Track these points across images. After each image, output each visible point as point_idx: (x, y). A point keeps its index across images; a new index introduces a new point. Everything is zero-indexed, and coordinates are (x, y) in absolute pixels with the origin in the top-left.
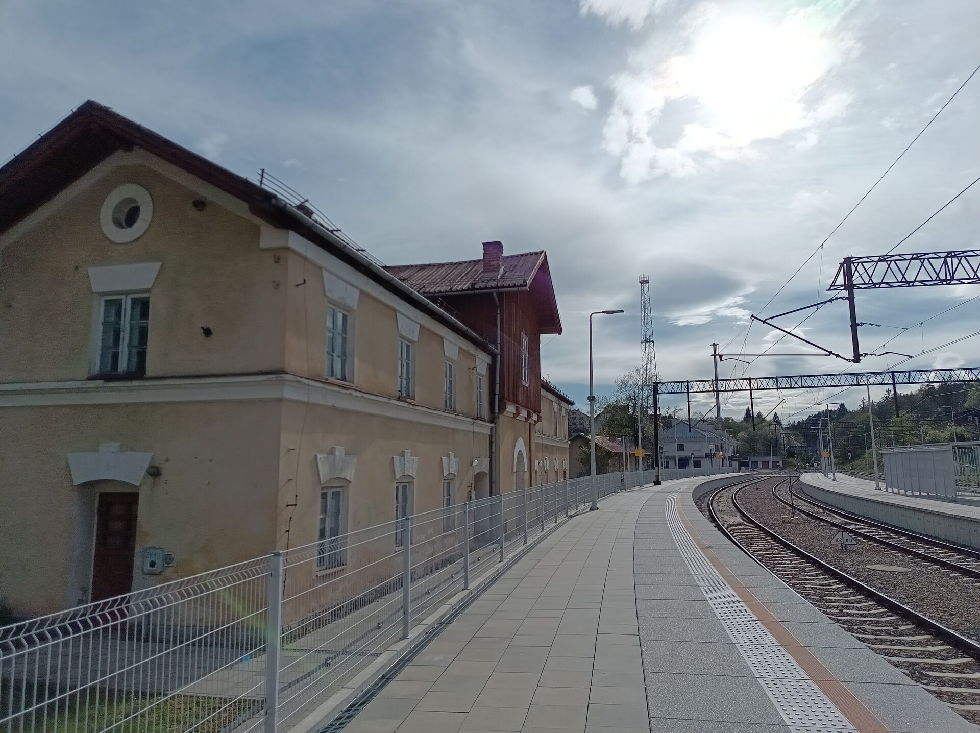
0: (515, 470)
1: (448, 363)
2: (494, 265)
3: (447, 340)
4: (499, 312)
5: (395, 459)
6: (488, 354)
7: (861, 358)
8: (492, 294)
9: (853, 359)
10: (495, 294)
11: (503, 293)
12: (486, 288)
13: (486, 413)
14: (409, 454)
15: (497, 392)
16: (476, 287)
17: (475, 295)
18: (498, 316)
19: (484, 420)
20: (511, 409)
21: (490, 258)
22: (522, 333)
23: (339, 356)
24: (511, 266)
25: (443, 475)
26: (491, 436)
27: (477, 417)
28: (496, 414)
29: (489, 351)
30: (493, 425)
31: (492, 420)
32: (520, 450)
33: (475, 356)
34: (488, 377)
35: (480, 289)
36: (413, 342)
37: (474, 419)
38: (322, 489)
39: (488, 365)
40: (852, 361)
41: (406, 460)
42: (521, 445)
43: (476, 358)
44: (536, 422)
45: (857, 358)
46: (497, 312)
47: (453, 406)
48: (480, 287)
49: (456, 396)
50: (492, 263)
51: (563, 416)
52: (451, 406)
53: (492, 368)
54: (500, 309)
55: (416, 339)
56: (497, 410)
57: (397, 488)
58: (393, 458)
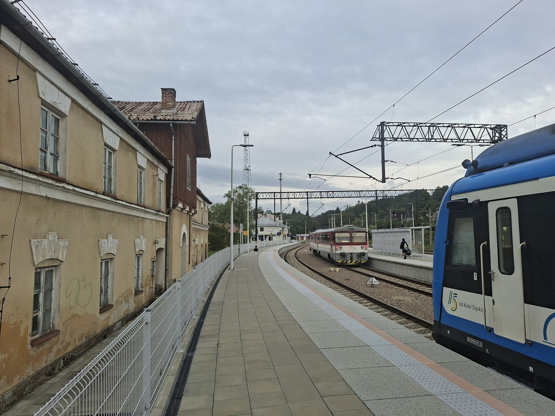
0: (181, 246)
1: (139, 170)
2: (170, 105)
3: (139, 152)
4: (173, 138)
5: (100, 242)
6: (166, 166)
7: (386, 180)
8: (169, 124)
9: (382, 180)
10: (171, 125)
11: (177, 124)
12: (165, 120)
13: (163, 207)
14: (111, 237)
15: (172, 193)
16: (157, 118)
17: (156, 124)
18: (173, 140)
19: (163, 212)
20: (180, 205)
21: (167, 100)
22: (187, 154)
23: (51, 154)
24: (181, 108)
25: (136, 252)
26: (167, 223)
27: (159, 210)
28: (171, 209)
29: (168, 164)
30: (168, 216)
31: (168, 213)
32: (184, 233)
33: (157, 167)
34: (165, 182)
35: (160, 120)
36: (114, 150)
37: (157, 211)
38: (36, 269)
39: (166, 174)
40: (381, 181)
41: (109, 242)
42: (184, 229)
43: (158, 168)
44: (193, 214)
45: (384, 181)
46: (172, 138)
47: (142, 201)
48: (160, 119)
49: (144, 195)
50: (168, 103)
51: (206, 211)
52: (141, 202)
53: (168, 177)
54: (174, 136)
55: (117, 149)
56: (171, 206)
57: (101, 263)
58: (99, 240)
